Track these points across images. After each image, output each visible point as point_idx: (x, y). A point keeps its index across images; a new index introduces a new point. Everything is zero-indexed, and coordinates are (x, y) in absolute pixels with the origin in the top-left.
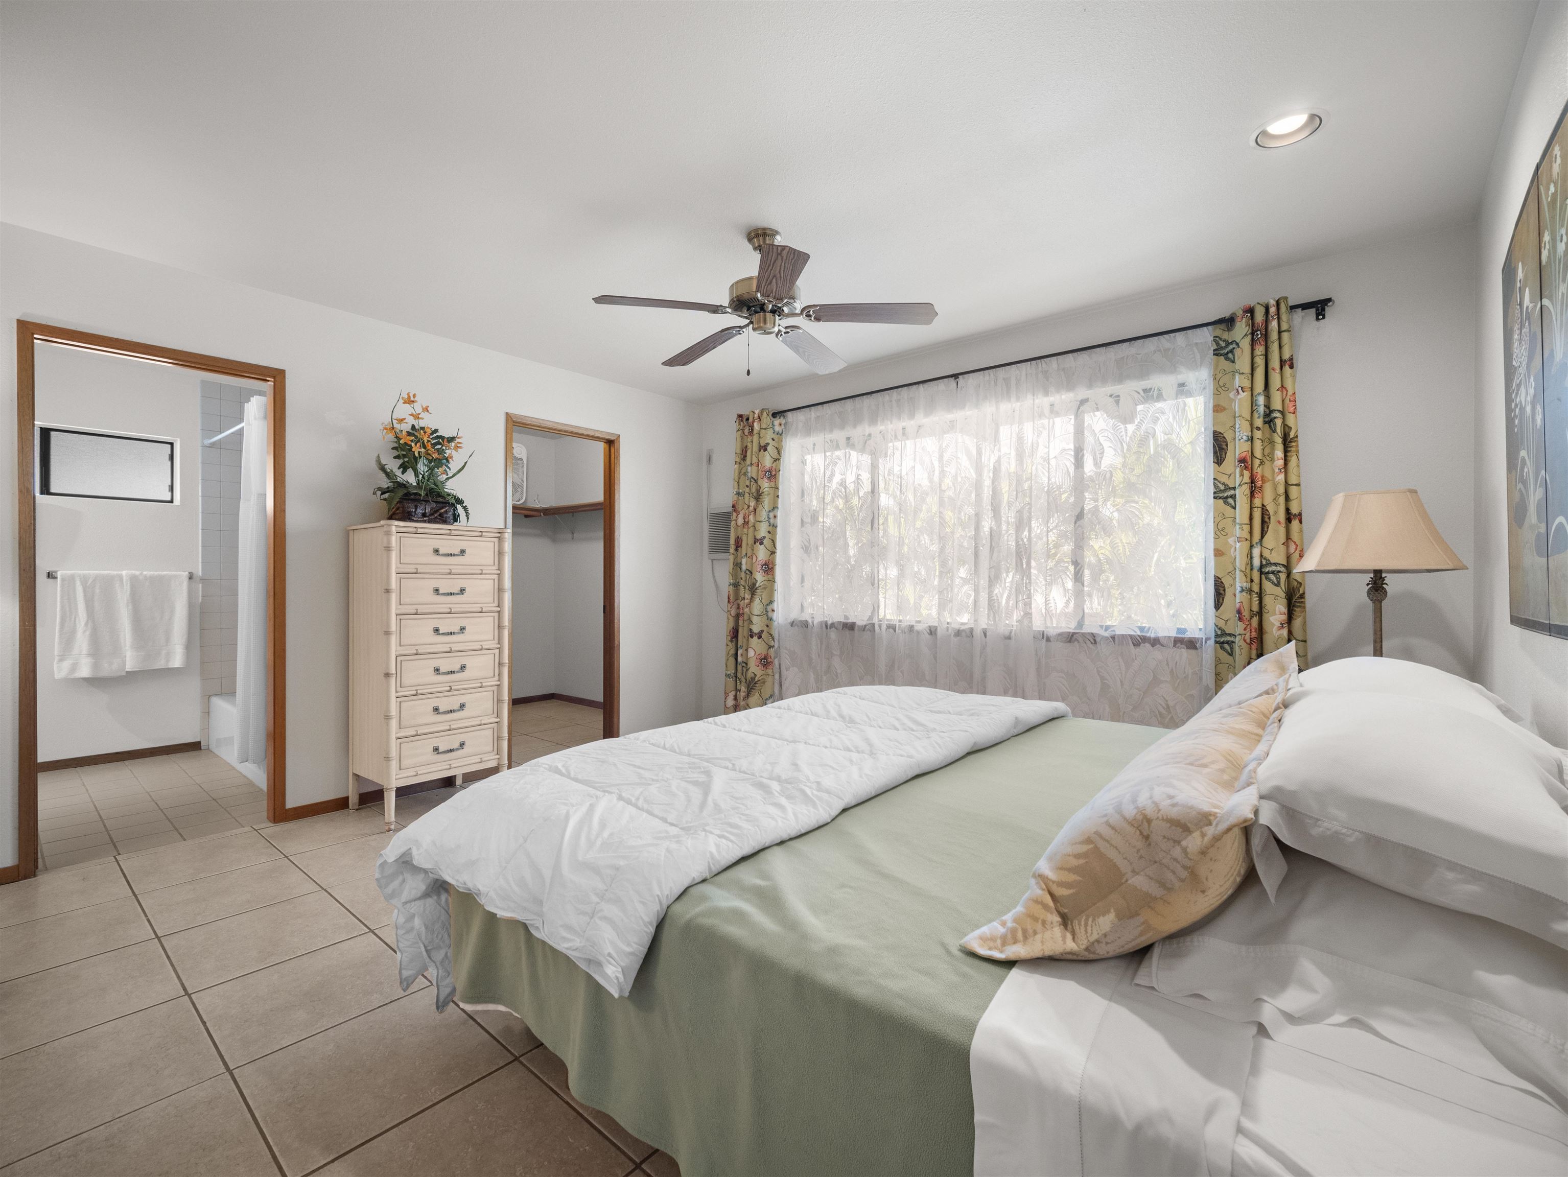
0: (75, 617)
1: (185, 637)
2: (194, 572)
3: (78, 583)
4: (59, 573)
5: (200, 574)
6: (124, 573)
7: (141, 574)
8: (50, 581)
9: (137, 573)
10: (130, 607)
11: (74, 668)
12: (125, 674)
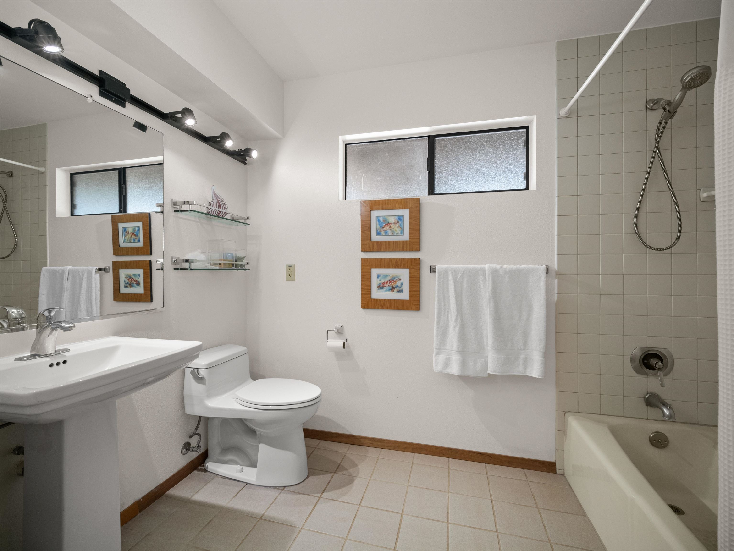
0: (448, 312)
1: (543, 342)
2: (549, 265)
3: (450, 277)
4: (437, 267)
5: (556, 267)
6: (486, 267)
7: (501, 268)
8: (432, 274)
9: (498, 266)
10: (492, 304)
11: (447, 363)
12: (487, 376)
